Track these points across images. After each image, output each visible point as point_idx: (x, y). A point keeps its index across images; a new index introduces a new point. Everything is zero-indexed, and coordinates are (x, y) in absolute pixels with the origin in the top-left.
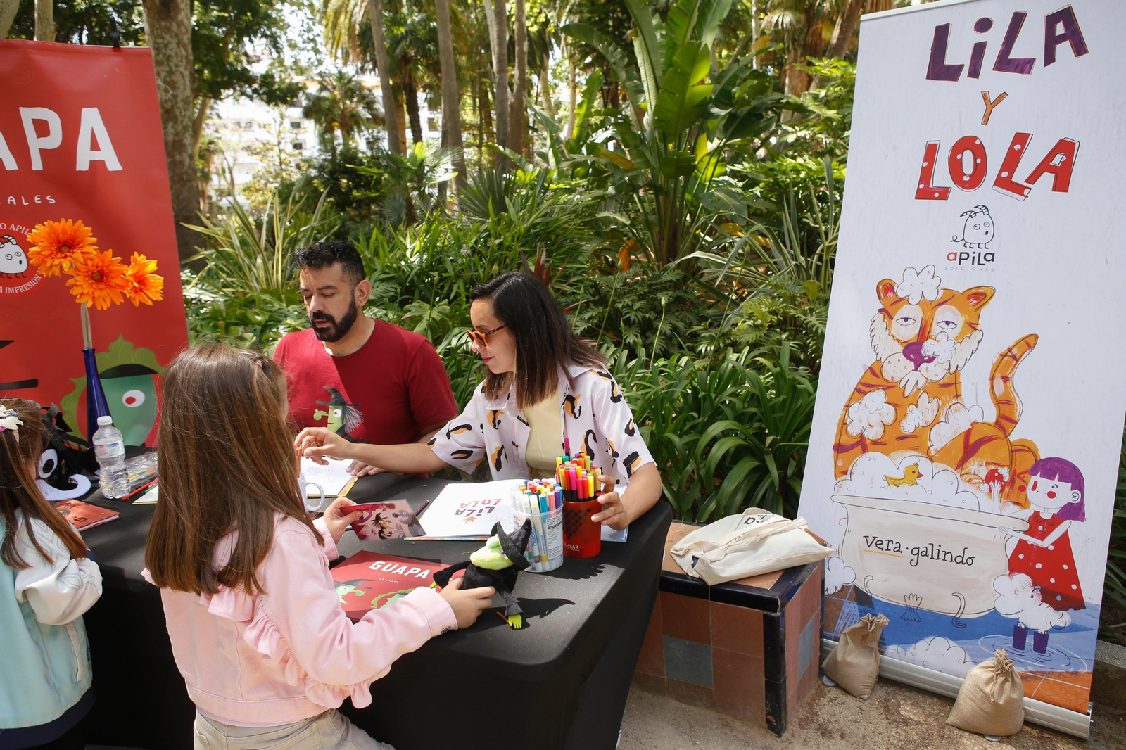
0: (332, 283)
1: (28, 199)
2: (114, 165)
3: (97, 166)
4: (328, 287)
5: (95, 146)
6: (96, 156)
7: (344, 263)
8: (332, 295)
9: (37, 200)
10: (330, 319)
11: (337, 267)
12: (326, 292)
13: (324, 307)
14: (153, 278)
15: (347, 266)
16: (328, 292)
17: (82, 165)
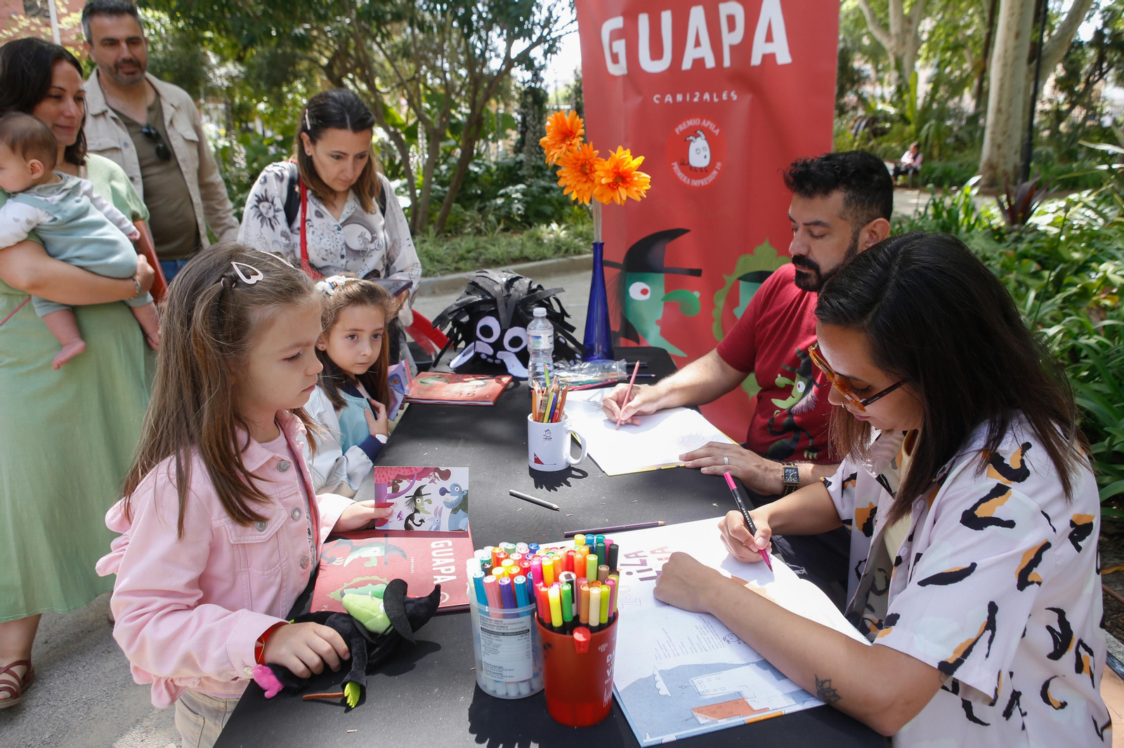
0: (824, 219)
1: (719, 96)
2: (784, 58)
3: (769, 58)
4: (817, 223)
5: (769, 38)
6: (769, 49)
7: (850, 193)
8: (821, 236)
9: (725, 96)
10: (815, 267)
11: (837, 198)
12: (816, 230)
13: (809, 250)
14: (638, 175)
15: (854, 197)
16: (817, 231)
17: (756, 60)
